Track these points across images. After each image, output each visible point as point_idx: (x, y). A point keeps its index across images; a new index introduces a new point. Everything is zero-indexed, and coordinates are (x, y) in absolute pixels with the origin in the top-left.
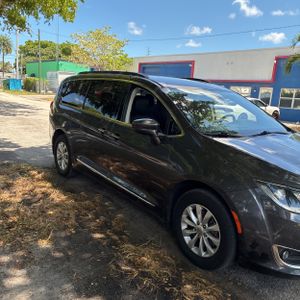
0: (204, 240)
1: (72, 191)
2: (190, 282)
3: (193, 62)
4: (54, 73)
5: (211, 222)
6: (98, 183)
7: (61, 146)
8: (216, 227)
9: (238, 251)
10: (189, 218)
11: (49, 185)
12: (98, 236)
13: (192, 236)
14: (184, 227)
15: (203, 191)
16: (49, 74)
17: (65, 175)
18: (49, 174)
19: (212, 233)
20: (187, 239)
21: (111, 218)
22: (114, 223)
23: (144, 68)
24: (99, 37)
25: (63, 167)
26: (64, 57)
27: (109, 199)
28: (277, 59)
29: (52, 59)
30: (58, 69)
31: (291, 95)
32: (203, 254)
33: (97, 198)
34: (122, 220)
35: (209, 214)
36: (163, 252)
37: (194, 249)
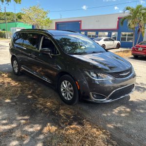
0: (68, 94)
1: (20, 81)
2: (63, 109)
3: (81, 21)
4: (14, 28)
5: (70, 87)
6: (31, 77)
7: (15, 62)
8: (72, 88)
9: (79, 95)
10: (63, 86)
11: (10, 79)
12: (30, 97)
13: (65, 93)
14: (62, 90)
15: (67, 75)
16: (11, 29)
17: (17, 74)
18: (10, 75)
19: (71, 91)
20: (63, 94)
21: (36, 90)
22: (36, 92)
23: (58, 25)
24: (35, 10)
25: (16, 71)
26: (19, 20)
27: (35, 83)
28: (119, 18)
29: (13, 21)
30: (16, 26)
31: (125, 35)
32: (69, 99)
33: (31, 83)
34: (40, 90)
35: (69, 84)
36: (54, 100)
37: (65, 98)
